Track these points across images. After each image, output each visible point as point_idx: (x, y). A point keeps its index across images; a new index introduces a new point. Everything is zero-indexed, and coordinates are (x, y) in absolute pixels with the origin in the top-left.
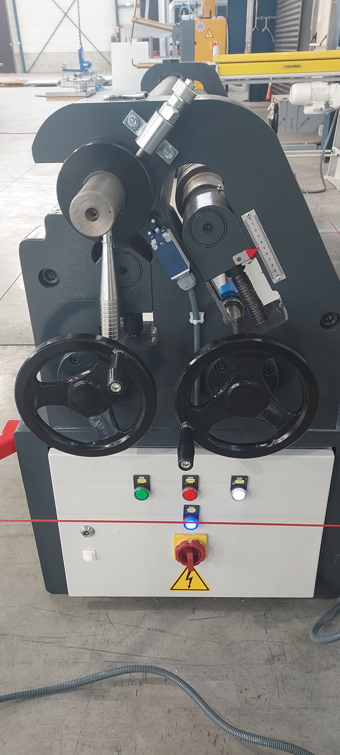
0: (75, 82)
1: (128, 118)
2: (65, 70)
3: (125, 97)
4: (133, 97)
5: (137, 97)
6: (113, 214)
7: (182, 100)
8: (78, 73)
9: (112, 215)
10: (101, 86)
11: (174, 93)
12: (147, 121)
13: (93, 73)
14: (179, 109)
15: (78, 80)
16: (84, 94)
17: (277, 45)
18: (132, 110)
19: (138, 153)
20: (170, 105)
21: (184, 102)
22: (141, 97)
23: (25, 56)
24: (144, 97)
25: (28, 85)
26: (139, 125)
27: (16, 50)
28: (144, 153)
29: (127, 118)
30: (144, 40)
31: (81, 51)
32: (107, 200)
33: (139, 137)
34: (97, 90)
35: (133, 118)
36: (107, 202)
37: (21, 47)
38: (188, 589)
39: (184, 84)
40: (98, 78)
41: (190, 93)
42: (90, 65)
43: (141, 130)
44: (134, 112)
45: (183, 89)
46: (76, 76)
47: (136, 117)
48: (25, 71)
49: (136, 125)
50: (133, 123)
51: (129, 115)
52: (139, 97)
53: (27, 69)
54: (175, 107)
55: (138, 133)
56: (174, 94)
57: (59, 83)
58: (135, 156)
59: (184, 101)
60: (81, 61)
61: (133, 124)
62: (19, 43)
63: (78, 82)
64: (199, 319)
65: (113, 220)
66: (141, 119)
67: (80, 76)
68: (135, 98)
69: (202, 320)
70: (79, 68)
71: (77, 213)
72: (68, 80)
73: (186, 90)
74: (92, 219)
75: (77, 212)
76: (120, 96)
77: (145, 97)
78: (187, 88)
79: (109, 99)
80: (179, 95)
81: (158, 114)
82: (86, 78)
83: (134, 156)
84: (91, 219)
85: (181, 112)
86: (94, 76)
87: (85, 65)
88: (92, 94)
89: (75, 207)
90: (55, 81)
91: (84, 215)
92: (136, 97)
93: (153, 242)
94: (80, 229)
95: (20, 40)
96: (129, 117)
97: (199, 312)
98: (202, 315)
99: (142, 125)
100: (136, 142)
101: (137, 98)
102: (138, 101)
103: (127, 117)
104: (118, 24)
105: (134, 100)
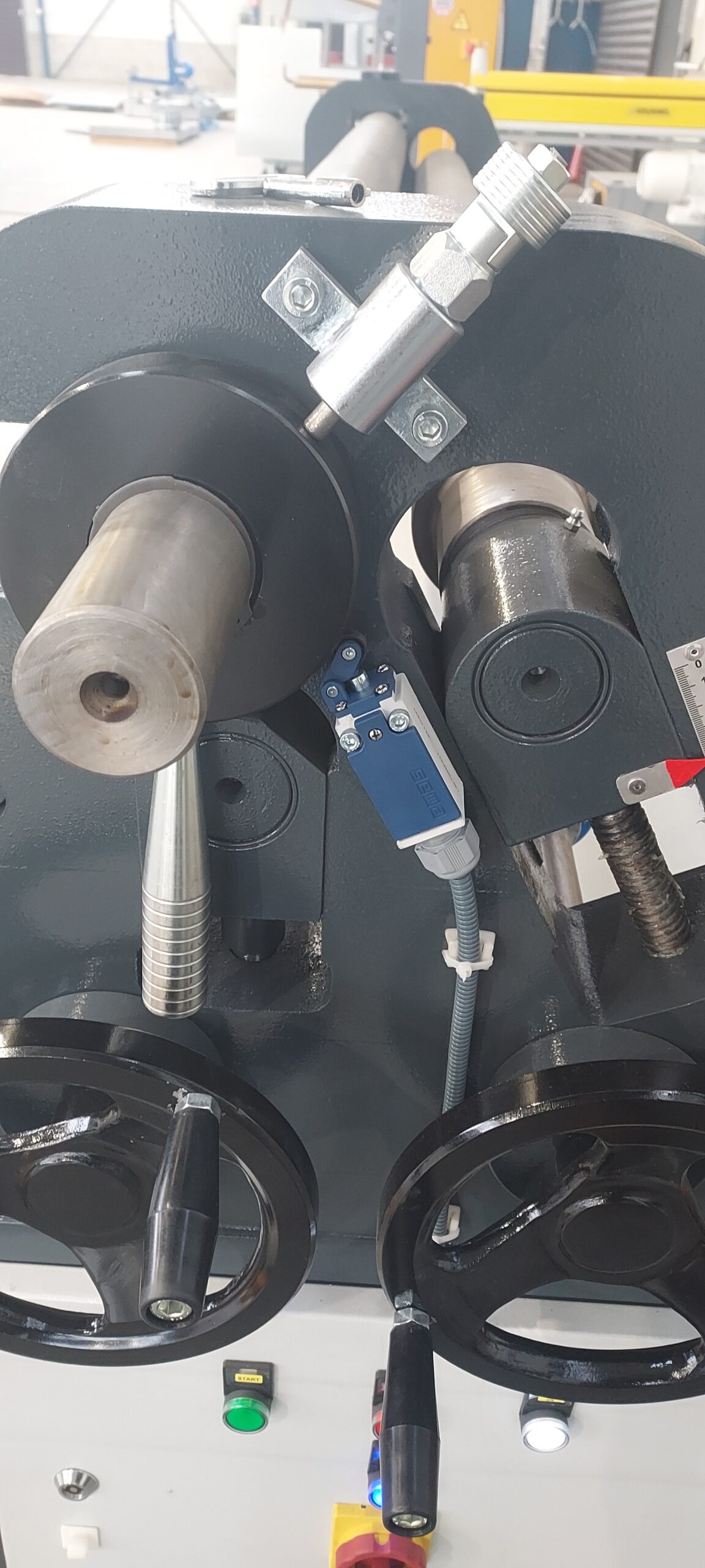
0: (155, 107)
1: (281, 279)
2: (135, 79)
3: (274, 191)
4: (305, 195)
5: (324, 198)
6: (197, 701)
7: (510, 232)
8: (163, 88)
9: (195, 705)
10: (211, 120)
11: (480, 198)
12: (359, 302)
13: (196, 90)
14: (494, 265)
15: (163, 102)
16: (173, 136)
17: (601, 60)
18: (299, 252)
19: (315, 421)
20: (458, 248)
21: (517, 239)
22: (338, 199)
23: (51, 44)
24: (351, 200)
25: (53, 106)
26: (326, 309)
27: (31, 26)
28: (337, 426)
29: (280, 281)
30: (312, 25)
31: (171, 40)
32: (174, 649)
33: (325, 356)
34: (203, 128)
35: (301, 283)
36: (176, 658)
37: (42, 20)
39: (522, 162)
40: (207, 102)
41: (545, 203)
42: (189, 73)
43: (330, 326)
44: (307, 258)
45: (521, 186)
46: (158, 93)
47: (317, 277)
48: (48, 74)
49: (312, 310)
50: (300, 303)
51: (289, 269)
52: (329, 198)
54: (481, 256)
55: (318, 341)
56: (480, 205)
57: (121, 107)
58: (302, 431)
59: (518, 233)
60: (172, 62)
61: (303, 307)
63: (162, 108)
64: (479, 960)
65: (196, 722)
66: (334, 286)
67: (167, 95)
68: (314, 199)
69: (487, 961)
70: (167, 78)
71: (43, 687)
72: (140, 102)
73: (533, 188)
74: (109, 711)
75: (44, 683)
76: (258, 186)
77: (354, 199)
78: (539, 183)
79: (213, 194)
80: (501, 208)
81: (405, 280)
82: (180, 101)
83: (293, 430)
84: (104, 709)
85: (497, 275)
86: (197, 98)
87: (179, 70)
89: (36, 664)
90: (112, 103)
91: (76, 694)
92: (320, 198)
93: (344, 726)
94: (55, 745)
95: (40, 4)
96: (286, 276)
97: (481, 932)
98: (488, 940)
99: (335, 311)
100: (309, 376)
101: (323, 202)
102: (323, 213)
103: (281, 277)
105: (310, 210)
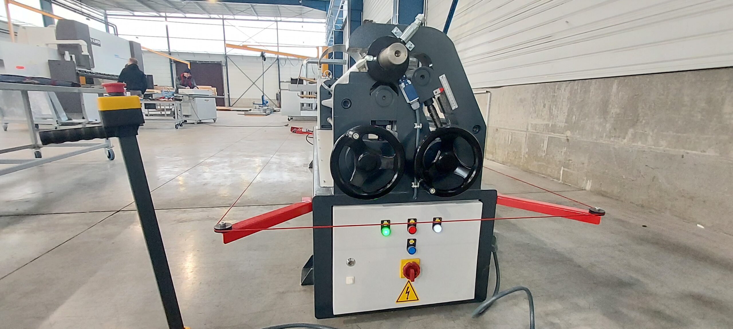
0: (260, 109)
2: (254, 104)
10: (272, 112)
16: (264, 114)
18: (396, 27)
23: (230, 101)
25: (232, 110)
27: (226, 97)
31: (263, 96)
34: (271, 113)
37: (229, 95)
38: (406, 300)
40: (271, 108)
42: (267, 103)
46: (260, 106)
53: (231, 105)
57: (250, 110)
62: (228, 94)
67: (262, 107)
69: (421, 127)
70: (262, 104)
72: (255, 108)
82: (265, 108)
86: (269, 107)
87: (264, 102)
88: (268, 114)
90: (248, 110)
93: (403, 84)
95: (229, 92)
98: (421, 124)
104: (280, 88)
